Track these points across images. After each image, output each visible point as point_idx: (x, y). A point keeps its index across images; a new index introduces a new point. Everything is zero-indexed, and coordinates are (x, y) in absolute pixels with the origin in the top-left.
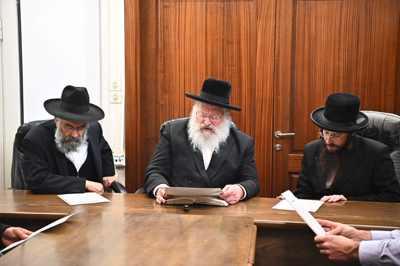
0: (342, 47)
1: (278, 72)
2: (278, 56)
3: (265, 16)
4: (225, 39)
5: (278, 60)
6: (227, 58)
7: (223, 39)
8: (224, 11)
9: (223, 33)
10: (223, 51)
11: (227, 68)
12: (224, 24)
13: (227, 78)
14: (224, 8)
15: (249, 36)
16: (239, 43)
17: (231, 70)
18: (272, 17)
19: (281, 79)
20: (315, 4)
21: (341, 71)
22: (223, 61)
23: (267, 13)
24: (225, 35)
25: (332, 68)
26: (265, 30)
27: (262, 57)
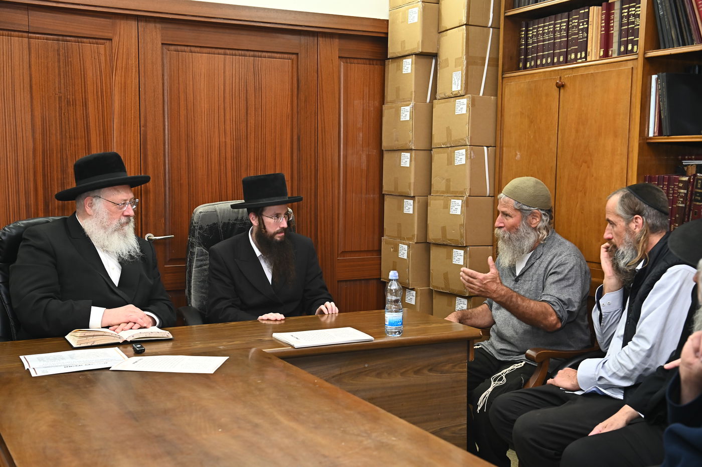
0: (228, 117)
1: (145, 149)
2: (145, 126)
3: (124, 68)
4: (63, 97)
5: (145, 132)
6: (67, 126)
7: (60, 98)
8: (59, 55)
9: (60, 88)
10: (60, 115)
11: (68, 140)
12: (60, 75)
13: (69, 157)
14: (58, 50)
15: (100, 96)
16: (85, 105)
17: (75, 145)
18: (134, 71)
19: (150, 159)
20: (190, 56)
21: (228, 149)
22: (61, 131)
23: (127, 63)
24: (62, 91)
25: (217, 145)
26: (125, 88)
27: (122, 127)
